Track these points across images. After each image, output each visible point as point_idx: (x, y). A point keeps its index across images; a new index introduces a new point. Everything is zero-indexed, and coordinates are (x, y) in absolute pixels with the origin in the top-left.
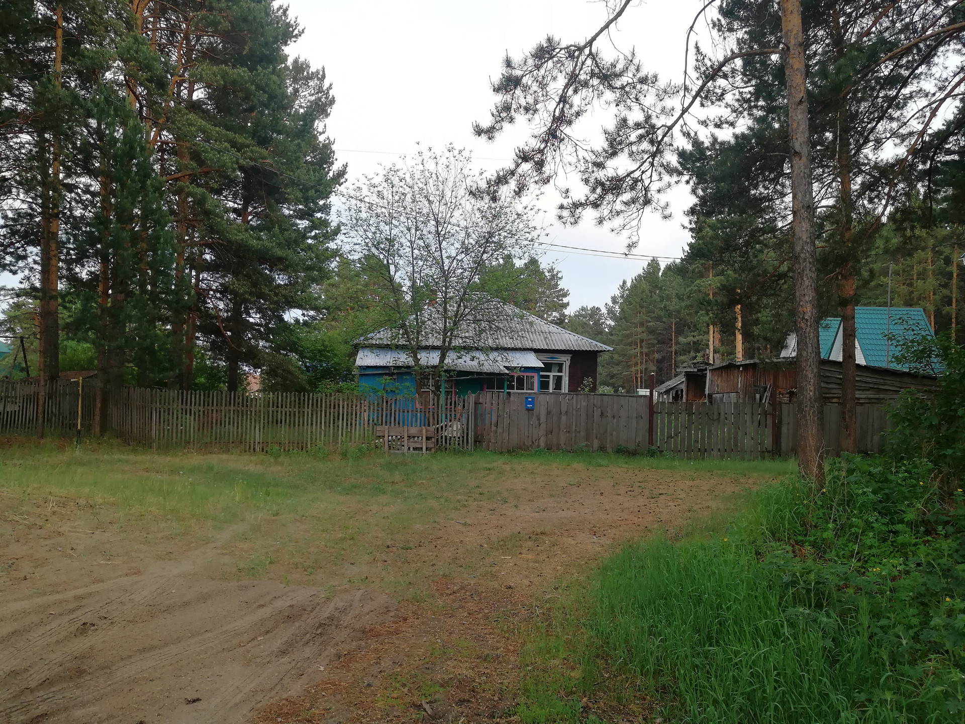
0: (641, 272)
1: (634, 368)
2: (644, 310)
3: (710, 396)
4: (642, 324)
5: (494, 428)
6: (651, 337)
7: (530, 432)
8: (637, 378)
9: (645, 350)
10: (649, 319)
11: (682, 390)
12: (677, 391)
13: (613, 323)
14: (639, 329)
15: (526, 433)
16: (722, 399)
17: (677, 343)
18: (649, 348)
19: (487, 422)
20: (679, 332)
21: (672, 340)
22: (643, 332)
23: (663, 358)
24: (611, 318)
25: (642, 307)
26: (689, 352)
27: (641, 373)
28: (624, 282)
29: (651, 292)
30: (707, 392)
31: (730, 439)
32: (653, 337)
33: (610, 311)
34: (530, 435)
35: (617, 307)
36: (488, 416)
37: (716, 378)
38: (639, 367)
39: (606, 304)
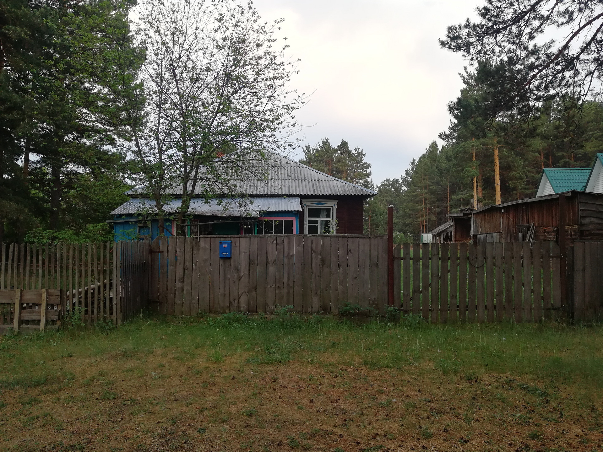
0: (424, 152)
1: (420, 219)
2: (427, 177)
3: (475, 236)
4: (426, 187)
5: (179, 285)
6: (432, 196)
7: (227, 288)
8: (423, 226)
9: (428, 206)
10: (431, 184)
11: (451, 233)
12: (447, 234)
13: (406, 189)
14: (424, 191)
15: (222, 290)
16: (485, 239)
17: (451, 200)
18: (431, 204)
19: (171, 276)
20: (453, 192)
21: (447, 198)
22: (426, 193)
23: (442, 211)
24: (405, 185)
25: (425, 175)
26: (460, 206)
27: (426, 222)
28: (414, 160)
29: (431, 165)
30: (472, 233)
31: (500, 293)
32: (434, 196)
33: (405, 180)
34: (227, 293)
35: (409, 177)
36: (170, 268)
37: (480, 220)
38: (424, 218)
39: (402, 176)
